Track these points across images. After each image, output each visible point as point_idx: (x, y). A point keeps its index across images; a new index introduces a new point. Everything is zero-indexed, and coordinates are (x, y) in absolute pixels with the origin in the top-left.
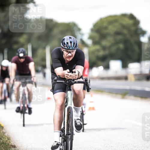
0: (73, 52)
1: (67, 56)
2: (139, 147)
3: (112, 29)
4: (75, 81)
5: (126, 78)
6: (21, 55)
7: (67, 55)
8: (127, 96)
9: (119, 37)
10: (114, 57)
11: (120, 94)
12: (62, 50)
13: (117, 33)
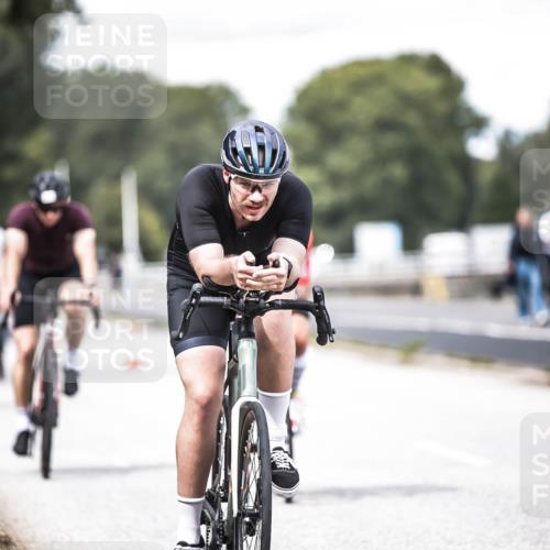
0: (266, 185)
1: (247, 202)
2: (466, 543)
3: (364, 109)
4: (272, 298)
5: (416, 290)
6: (49, 197)
7: (244, 199)
8: (420, 356)
9: (390, 141)
10: (370, 210)
11: (395, 348)
12: (226, 178)
13: (384, 125)
